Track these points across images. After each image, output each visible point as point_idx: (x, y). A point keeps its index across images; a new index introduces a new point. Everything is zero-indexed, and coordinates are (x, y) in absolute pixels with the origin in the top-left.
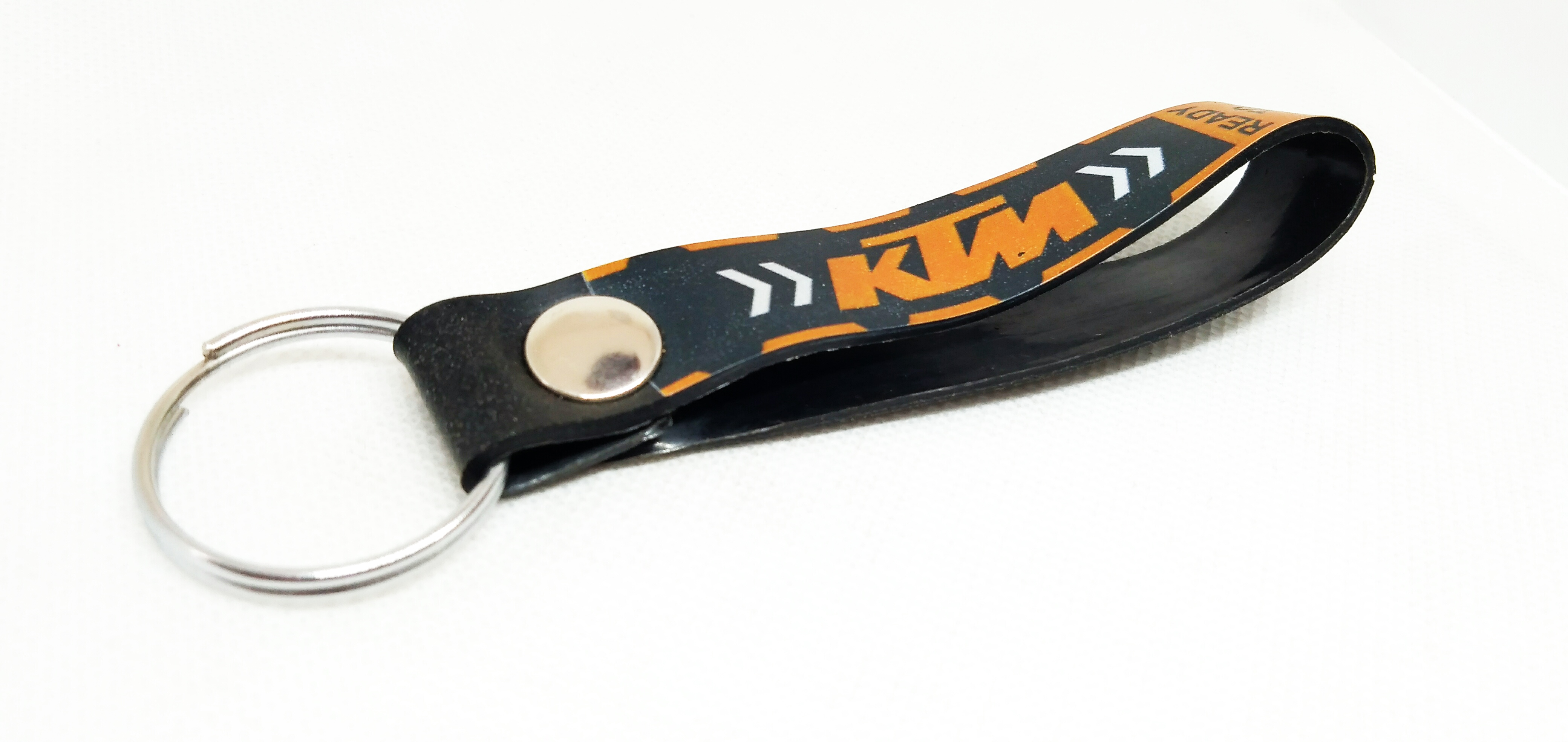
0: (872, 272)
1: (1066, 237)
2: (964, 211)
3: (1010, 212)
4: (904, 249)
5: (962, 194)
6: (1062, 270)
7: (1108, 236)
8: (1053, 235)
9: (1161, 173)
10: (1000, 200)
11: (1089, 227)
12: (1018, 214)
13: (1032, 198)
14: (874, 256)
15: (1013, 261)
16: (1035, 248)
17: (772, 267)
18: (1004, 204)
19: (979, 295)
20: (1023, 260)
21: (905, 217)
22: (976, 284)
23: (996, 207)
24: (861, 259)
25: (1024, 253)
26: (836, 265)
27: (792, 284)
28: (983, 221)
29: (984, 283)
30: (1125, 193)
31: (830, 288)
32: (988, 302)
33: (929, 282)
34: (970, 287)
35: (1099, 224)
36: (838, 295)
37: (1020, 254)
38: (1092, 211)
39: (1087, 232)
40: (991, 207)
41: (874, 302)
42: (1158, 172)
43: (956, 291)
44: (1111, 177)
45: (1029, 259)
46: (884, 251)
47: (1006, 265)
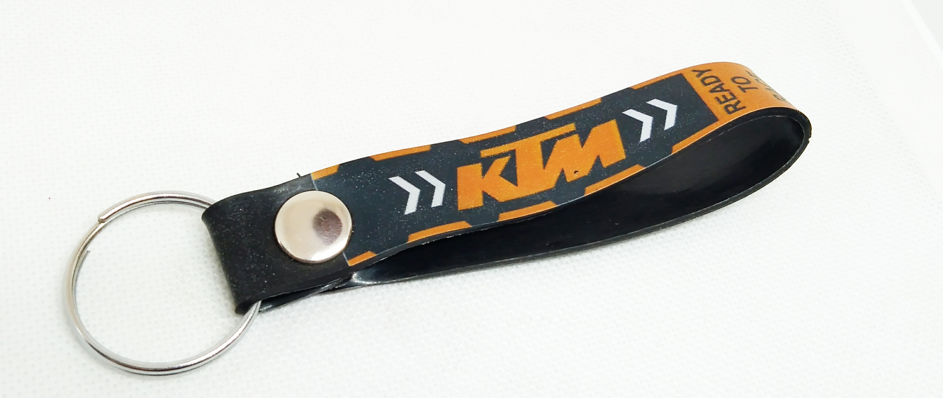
0: (483, 178)
1: (605, 164)
2: (549, 132)
3: (576, 137)
4: (506, 159)
5: (550, 118)
6: (597, 189)
7: (630, 169)
8: (598, 161)
9: (672, 128)
10: (571, 127)
11: (620, 159)
12: (580, 140)
13: (591, 129)
14: (487, 163)
15: (570, 177)
16: (585, 170)
17: (423, 174)
18: (574, 131)
19: (545, 200)
20: (576, 176)
21: (512, 133)
22: (545, 191)
23: (568, 132)
24: (478, 167)
25: (577, 171)
26: (463, 172)
27: (432, 188)
28: (558, 142)
29: (549, 191)
30: (647, 138)
31: (455, 193)
32: (549, 205)
33: (517, 187)
34: (540, 193)
35: (627, 159)
36: (459, 197)
37: (575, 172)
38: (625, 147)
39: (618, 163)
40: (565, 132)
41: (480, 203)
42: (670, 127)
43: (532, 196)
44: (642, 122)
45: (580, 176)
46: (494, 160)
47: (565, 179)
